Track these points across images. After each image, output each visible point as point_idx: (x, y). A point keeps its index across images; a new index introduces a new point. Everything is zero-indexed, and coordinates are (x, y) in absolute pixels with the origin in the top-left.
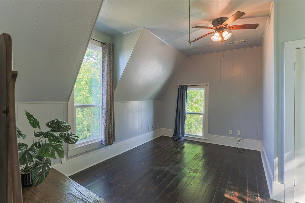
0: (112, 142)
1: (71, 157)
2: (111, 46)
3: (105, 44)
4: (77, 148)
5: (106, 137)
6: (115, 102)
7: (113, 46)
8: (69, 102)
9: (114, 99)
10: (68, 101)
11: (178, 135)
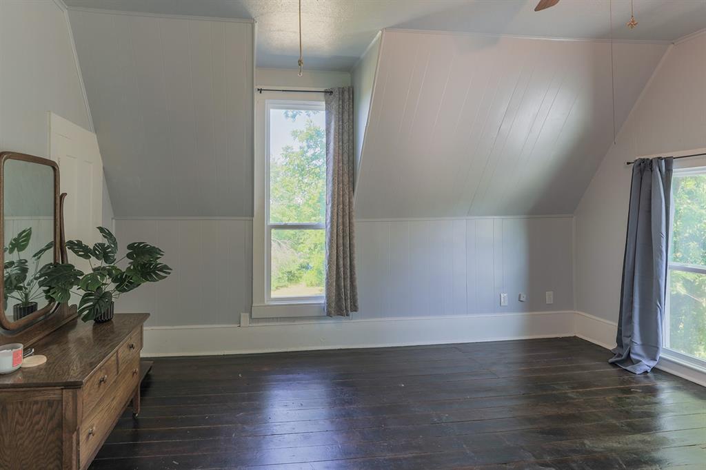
0: (347, 311)
1: (259, 320)
2: (345, 92)
3: (332, 92)
4: (268, 306)
5: (328, 297)
6: (354, 220)
7: (351, 92)
8: (254, 219)
9: (353, 213)
10: (253, 216)
11: (627, 345)
